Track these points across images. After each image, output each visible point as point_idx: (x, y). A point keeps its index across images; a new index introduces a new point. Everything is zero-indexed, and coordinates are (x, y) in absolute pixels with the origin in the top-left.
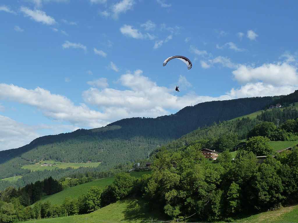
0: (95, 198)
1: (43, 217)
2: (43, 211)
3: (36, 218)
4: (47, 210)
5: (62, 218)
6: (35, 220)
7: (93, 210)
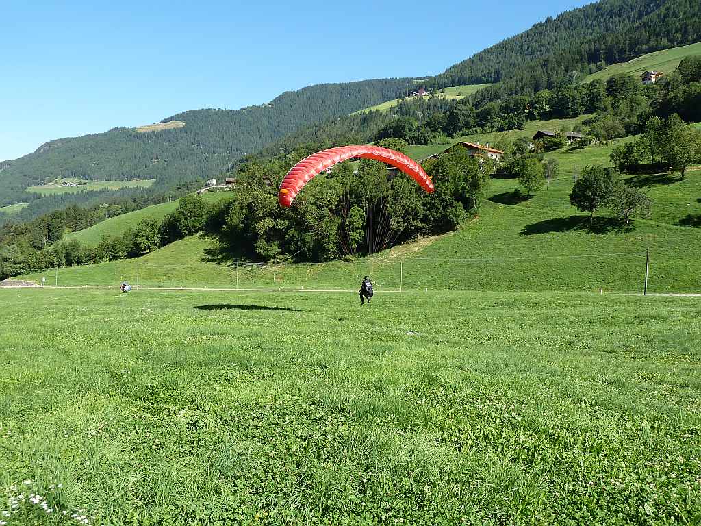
0: (150, 233)
1: (69, 263)
2: (68, 256)
3: (59, 266)
4: (76, 254)
5: (99, 265)
6: (57, 270)
7: (147, 251)
